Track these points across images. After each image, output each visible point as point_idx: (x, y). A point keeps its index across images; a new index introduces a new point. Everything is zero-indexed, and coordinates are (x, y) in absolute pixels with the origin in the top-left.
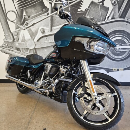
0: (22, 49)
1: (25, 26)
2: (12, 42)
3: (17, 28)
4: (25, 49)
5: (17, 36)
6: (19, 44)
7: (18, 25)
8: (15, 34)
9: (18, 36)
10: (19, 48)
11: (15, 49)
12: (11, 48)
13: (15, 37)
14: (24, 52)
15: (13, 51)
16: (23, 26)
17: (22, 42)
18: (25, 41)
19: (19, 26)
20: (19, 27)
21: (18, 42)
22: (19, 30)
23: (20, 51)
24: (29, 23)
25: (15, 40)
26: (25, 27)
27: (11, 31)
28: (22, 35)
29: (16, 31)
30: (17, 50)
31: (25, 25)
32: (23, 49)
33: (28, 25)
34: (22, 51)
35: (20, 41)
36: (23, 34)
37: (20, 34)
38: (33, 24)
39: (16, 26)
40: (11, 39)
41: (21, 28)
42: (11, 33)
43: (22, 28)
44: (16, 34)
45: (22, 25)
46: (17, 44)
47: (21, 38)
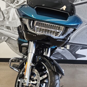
0: (12, 27)
1: (16, 4)
2: (2, 21)
3: (7, 7)
4: (15, 27)
5: (7, 15)
6: (9, 22)
7: (8, 3)
8: (5, 13)
9: (8, 14)
10: (9, 27)
11: (5, 27)
12: (1, 27)
13: (5, 16)
14: (14, 30)
15: (3, 29)
16: (14, 5)
17: (12, 20)
18: (15, 20)
19: (9, 4)
20: (9, 6)
21: (8, 20)
22: (10, 9)
23: (11, 30)
24: (20, 1)
25: (6, 19)
26: (15, 5)
27: (2, 10)
28: (12, 14)
29: (6, 10)
30: (8, 29)
31: (16, 3)
32: (14, 28)
33: (18, 3)
34: (12, 29)
35: (10, 19)
36: (13, 12)
37: (10, 13)
38: (23, 1)
39: (6, 5)
40: (1, 18)
41: (11, 6)
42: (2, 12)
43: (13, 6)
44: (7, 12)
45: (13, 4)
46: (7, 23)
47: (11, 17)
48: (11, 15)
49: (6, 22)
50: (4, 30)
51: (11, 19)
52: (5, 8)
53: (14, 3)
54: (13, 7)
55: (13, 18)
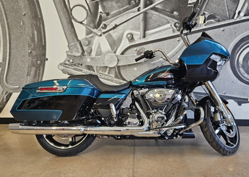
0: (97, 67)
1: (102, 29)
2: (80, 56)
3: (88, 34)
4: (101, 67)
5: (88, 47)
6: (92, 59)
7: (90, 28)
8: (85, 43)
9: (90, 45)
10: (92, 66)
11: (84, 67)
12: (78, 67)
13: (85, 48)
14: (100, 72)
15: (81, 70)
16: (99, 30)
17: (96, 56)
18: (101, 55)
19: (92, 29)
20: (91, 32)
21: (90, 56)
22: (92, 37)
23: (94, 71)
24: (108, 25)
25: (86, 53)
26: (101, 31)
27: (79, 39)
28: (96, 45)
29: (86, 38)
30: (89, 69)
31: (102, 27)
32: (99, 68)
33: (106, 28)
34: (97, 70)
35: (93, 54)
36: (98, 43)
37: (93, 44)
38: (114, 25)
39: (86, 30)
40: (78, 51)
41: (95, 33)
42: (79, 42)
43: (97, 33)
44: (87, 43)
45: (97, 29)
46: (89, 60)
47: (94, 50)
48: (95, 47)
49: (86, 58)
50: (83, 71)
51: (95, 54)
52: (85, 35)
53: (99, 28)
54: (97, 35)
55: (97, 52)
